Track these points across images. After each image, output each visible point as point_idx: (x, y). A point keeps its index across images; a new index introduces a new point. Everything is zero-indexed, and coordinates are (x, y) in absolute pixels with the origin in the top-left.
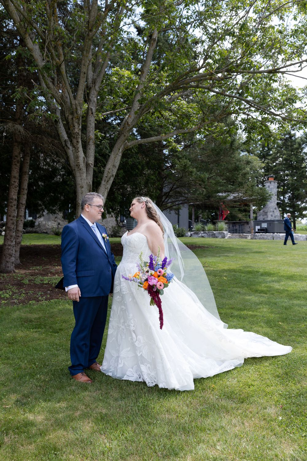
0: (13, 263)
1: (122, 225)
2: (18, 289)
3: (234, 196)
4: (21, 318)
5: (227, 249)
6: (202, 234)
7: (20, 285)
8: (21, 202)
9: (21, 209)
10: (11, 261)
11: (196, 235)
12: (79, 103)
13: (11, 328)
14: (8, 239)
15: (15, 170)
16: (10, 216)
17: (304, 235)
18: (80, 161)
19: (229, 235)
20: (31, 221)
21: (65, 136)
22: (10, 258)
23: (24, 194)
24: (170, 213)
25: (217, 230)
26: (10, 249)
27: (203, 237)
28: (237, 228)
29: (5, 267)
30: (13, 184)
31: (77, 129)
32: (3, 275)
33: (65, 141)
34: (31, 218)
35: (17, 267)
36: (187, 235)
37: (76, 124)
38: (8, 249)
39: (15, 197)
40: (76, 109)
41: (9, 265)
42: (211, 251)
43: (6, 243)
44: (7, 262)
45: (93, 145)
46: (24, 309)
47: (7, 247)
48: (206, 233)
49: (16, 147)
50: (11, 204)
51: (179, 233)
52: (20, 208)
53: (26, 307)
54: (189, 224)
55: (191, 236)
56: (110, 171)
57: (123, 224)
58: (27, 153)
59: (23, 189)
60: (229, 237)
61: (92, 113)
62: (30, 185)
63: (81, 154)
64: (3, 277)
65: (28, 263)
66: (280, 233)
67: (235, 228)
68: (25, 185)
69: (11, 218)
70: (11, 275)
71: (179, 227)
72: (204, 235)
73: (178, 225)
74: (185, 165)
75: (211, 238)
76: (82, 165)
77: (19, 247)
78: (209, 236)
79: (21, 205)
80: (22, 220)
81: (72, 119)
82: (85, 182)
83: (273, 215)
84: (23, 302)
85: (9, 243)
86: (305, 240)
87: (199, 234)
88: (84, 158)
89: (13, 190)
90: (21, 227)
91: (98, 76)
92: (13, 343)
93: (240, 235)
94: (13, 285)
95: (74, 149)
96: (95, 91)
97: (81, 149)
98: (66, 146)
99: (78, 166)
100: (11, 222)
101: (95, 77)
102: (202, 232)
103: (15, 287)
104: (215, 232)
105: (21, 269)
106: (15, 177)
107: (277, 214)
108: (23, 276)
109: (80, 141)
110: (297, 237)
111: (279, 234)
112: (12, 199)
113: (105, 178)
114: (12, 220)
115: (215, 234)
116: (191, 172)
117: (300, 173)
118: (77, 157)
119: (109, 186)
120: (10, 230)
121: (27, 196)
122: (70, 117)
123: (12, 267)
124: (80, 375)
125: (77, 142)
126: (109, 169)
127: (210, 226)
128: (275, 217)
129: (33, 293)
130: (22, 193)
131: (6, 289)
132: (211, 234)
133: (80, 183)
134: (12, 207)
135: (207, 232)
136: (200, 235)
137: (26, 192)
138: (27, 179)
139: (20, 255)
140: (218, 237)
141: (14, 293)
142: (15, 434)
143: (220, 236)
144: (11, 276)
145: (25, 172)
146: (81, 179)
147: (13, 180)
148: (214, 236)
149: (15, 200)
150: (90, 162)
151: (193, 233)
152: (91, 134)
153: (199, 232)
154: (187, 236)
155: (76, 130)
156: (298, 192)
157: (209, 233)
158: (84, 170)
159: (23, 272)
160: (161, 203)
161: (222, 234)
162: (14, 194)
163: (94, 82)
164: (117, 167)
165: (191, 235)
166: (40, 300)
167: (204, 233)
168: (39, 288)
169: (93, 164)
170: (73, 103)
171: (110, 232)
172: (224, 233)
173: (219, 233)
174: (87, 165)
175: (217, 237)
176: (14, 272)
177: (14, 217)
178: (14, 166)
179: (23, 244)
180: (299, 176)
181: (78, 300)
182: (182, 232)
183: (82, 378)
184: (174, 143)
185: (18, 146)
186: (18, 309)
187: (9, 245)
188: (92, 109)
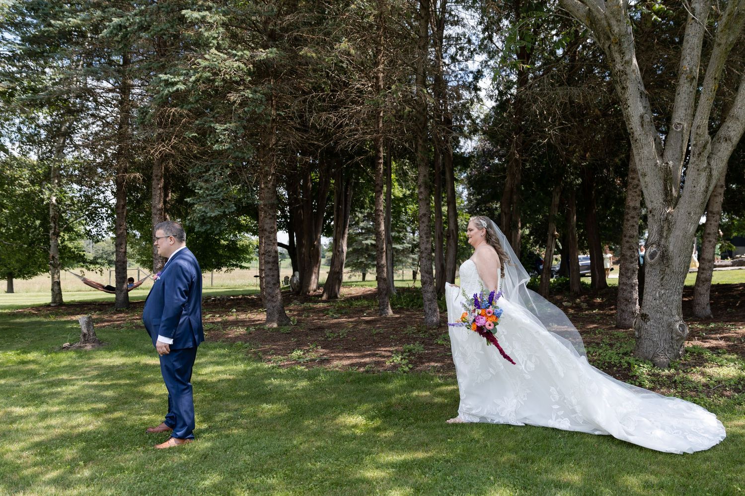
12: (612, 13)
18: (633, 125)
31: (620, 64)
45: (687, 85)
63: (636, 111)
69: (627, 239)
76: (640, 132)
82: (650, 163)
88: (641, 117)
97: (633, 101)
99: (631, 134)
118: (628, 119)
125: (623, 88)
133: (639, 167)
150: (676, 121)
152: (685, 63)
155: (619, 67)
158: (645, 140)
169: (686, 123)
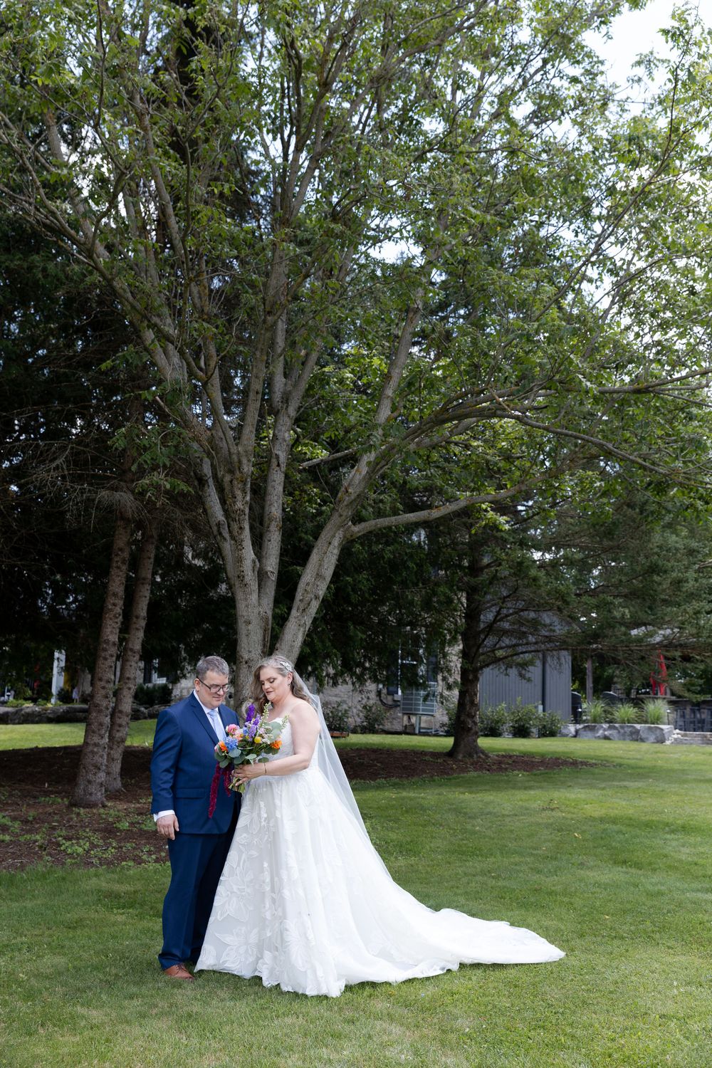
0: (101, 785)
1: (390, 703)
2: (104, 838)
3: (664, 636)
4: (99, 891)
5: (641, 771)
6: (605, 730)
7: (109, 831)
8: (130, 646)
9: (128, 663)
10: (100, 781)
11: (589, 734)
12: (246, 452)
13: (77, 905)
14: (94, 732)
15: (117, 580)
16: (101, 680)
18: (245, 568)
19: (677, 734)
20: (164, 688)
21: (218, 513)
22: (95, 774)
23: (137, 629)
24: (507, 675)
25: (646, 722)
26: (97, 753)
27: (606, 738)
28: (703, 716)
29: (85, 795)
30: (111, 610)
31: (242, 501)
32: (77, 810)
33: (219, 525)
34: (163, 681)
35: (113, 795)
36: (564, 731)
37: (239, 493)
38: (92, 752)
39: (114, 638)
40: (240, 462)
41: (93, 789)
42: (593, 774)
43: (89, 741)
44: (89, 782)
45: (277, 533)
46: (110, 876)
47: (90, 748)
48: (615, 728)
49: (121, 530)
50: (103, 655)
51: (544, 727)
52: (127, 660)
53: (113, 872)
54: (573, 703)
55: (575, 736)
56: (308, 588)
57: (394, 701)
58: (152, 537)
59: (137, 617)
60: (676, 739)
61: (278, 465)
62: (153, 606)
63: (249, 553)
64: (78, 814)
65: (141, 788)
67: (698, 716)
68: (142, 609)
69: (103, 684)
70: (95, 811)
71: (544, 710)
72: (611, 732)
73: (543, 704)
75: (628, 742)
76: (250, 577)
77: (120, 750)
78: (623, 737)
79: (130, 653)
80: (130, 689)
81: (231, 482)
82: (256, 611)
84: (109, 863)
85: (96, 739)
87: (598, 730)
88: (254, 562)
89: (110, 622)
90: (127, 704)
91: (295, 385)
92: (75, 928)
93: (705, 736)
94: (95, 831)
95: (233, 542)
96: (286, 419)
97: (248, 543)
98: (220, 534)
99: (241, 577)
100: (103, 692)
101: (289, 388)
102: (605, 726)
103: (98, 835)
104: (638, 726)
105: (120, 800)
106: (115, 595)
108: (122, 814)
109: (247, 526)
112: (107, 642)
113: (299, 603)
114: (104, 688)
115: (638, 732)
116: (535, 579)
118: (240, 560)
119: (308, 621)
120: (100, 711)
121: (145, 632)
122: (228, 478)
123: (98, 795)
124: (175, 968)
125: (241, 528)
126: (308, 584)
127: (627, 711)
129: (134, 848)
130: (134, 626)
131: (78, 839)
132: (628, 730)
133: (245, 614)
134: (105, 659)
135: (617, 725)
136: (601, 732)
137: (143, 623)
138: (148, 594)
139: (122, 768)
140: (647, 739)
141: (93, 846)
142: (55, 1026)
143: (652, 738)
144: (94, 814)
145: (144, 579)
146: (247, 606)
147: (111, 600)
148: (636, 737)
149: (114, 644)
150: (269, 568)
151: (581, 726)
152: (273, 509)
153: (598, 725)
154: (567, 735)
155: (239, 505)
157: (622, 727)
158: (255, 586)
159: (122, 806)
160: (474, 650)
161: (658, 732)
162: (112, 632)
163: (286, 399)
164: (328, 579)
165: (577, 731)
166: (145, 862)
167: (610, 728)
168: (147, 839)
169: (276, 572)
170: (232, 451)
171: (359, 720)
172: (662, 730)
173: (650, 728)
174: (261, 575)
175: (642, 740)
176: (104, 806)
177: (108, 682)
178: (114, 571)
179: (128, 743)
181: (173, 836)
182: (552, 724)
183: (178, 973)
184: (491, 512)
185: (125, 528)
186: (96, 875)
187: (96, 745)
188: (277, 457)
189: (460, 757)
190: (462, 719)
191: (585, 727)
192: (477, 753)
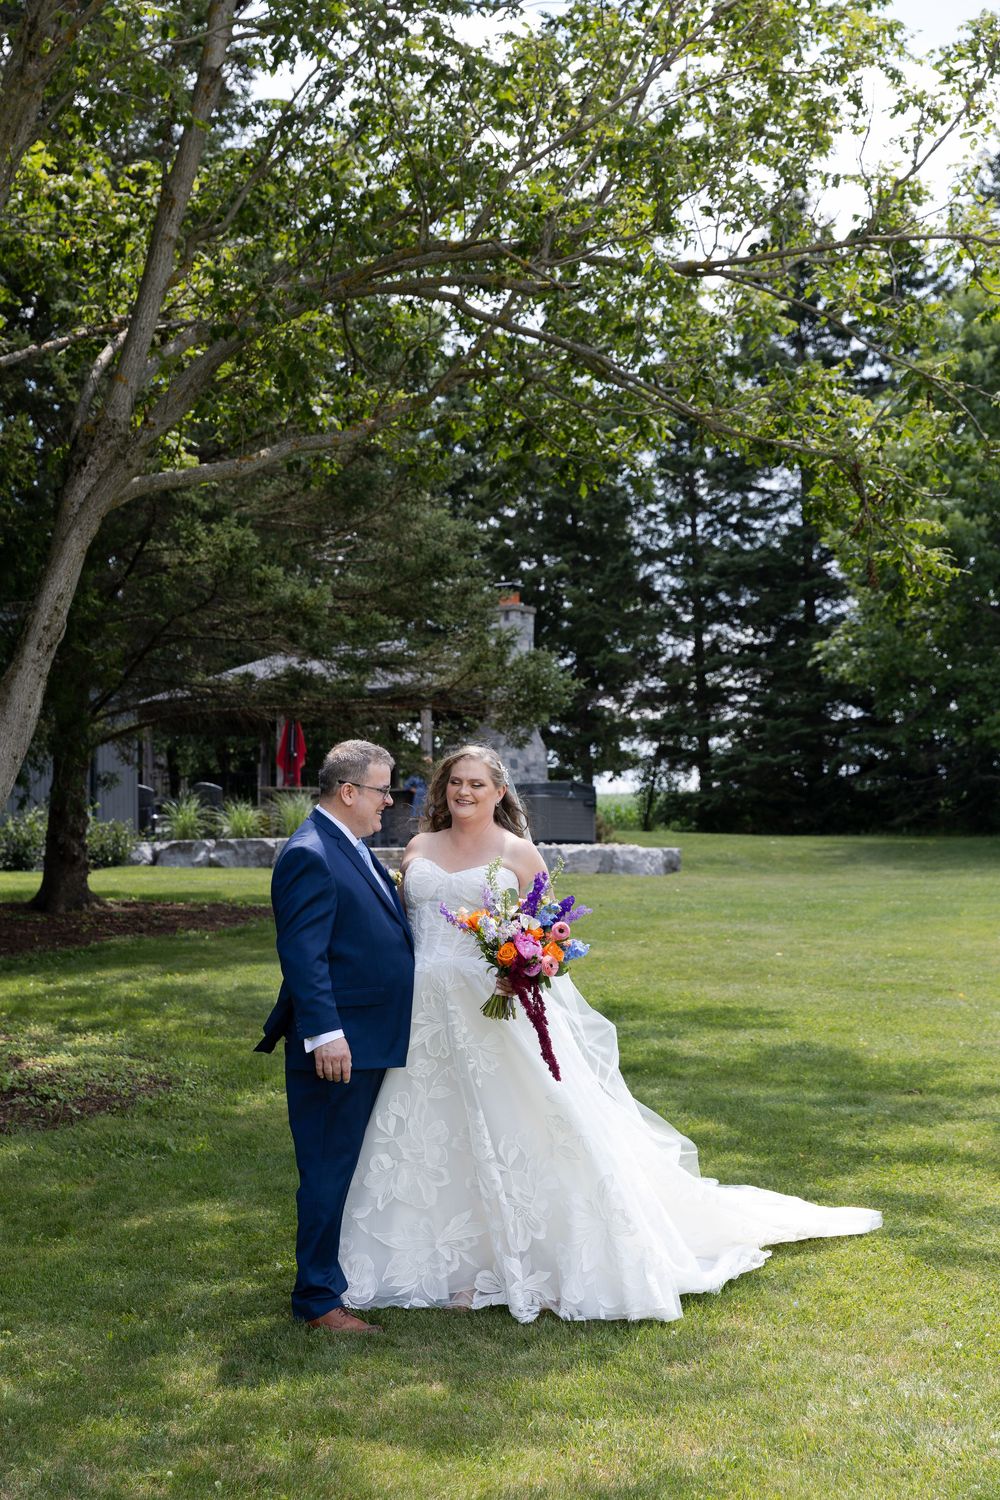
6: (209, 851)
11: (181, 858)
17: (656, 851)
25: (280, 834)
27: (212, 864)
36: (135, 856)
51: (102, 847)
54: (140, 806)
55: (153, 863)
56: (61, 605)
66: (559, 842)
72: (221, 854)
74: (235, 552)
75: (251, 869)
78: (243, 861)
83: (520, 761)
86: (662, 871)
87: (197, 850)
102: (208, 843)
107: (537, 755)
110: (630, 858)
111: (554, 846)
113: (42, 632)
116: (264, 581)
117: (614, 570)
124: (336, 1313)
127: (243, 815)
128: (527, 770)
132: (252, 849)
135: (229, 841)
136: (202, 854)
151: (165, 845)
153: (195, 843)
154: (138, 862)
156: (610, 656)
165: (156, 855)
167: (217, 847)
180: (612, 581)
181: (348, 1077)
182: (116, 841)
189: (62, 909)
190: (61, 840)
191: (172, 847)
192: (88, 902)
